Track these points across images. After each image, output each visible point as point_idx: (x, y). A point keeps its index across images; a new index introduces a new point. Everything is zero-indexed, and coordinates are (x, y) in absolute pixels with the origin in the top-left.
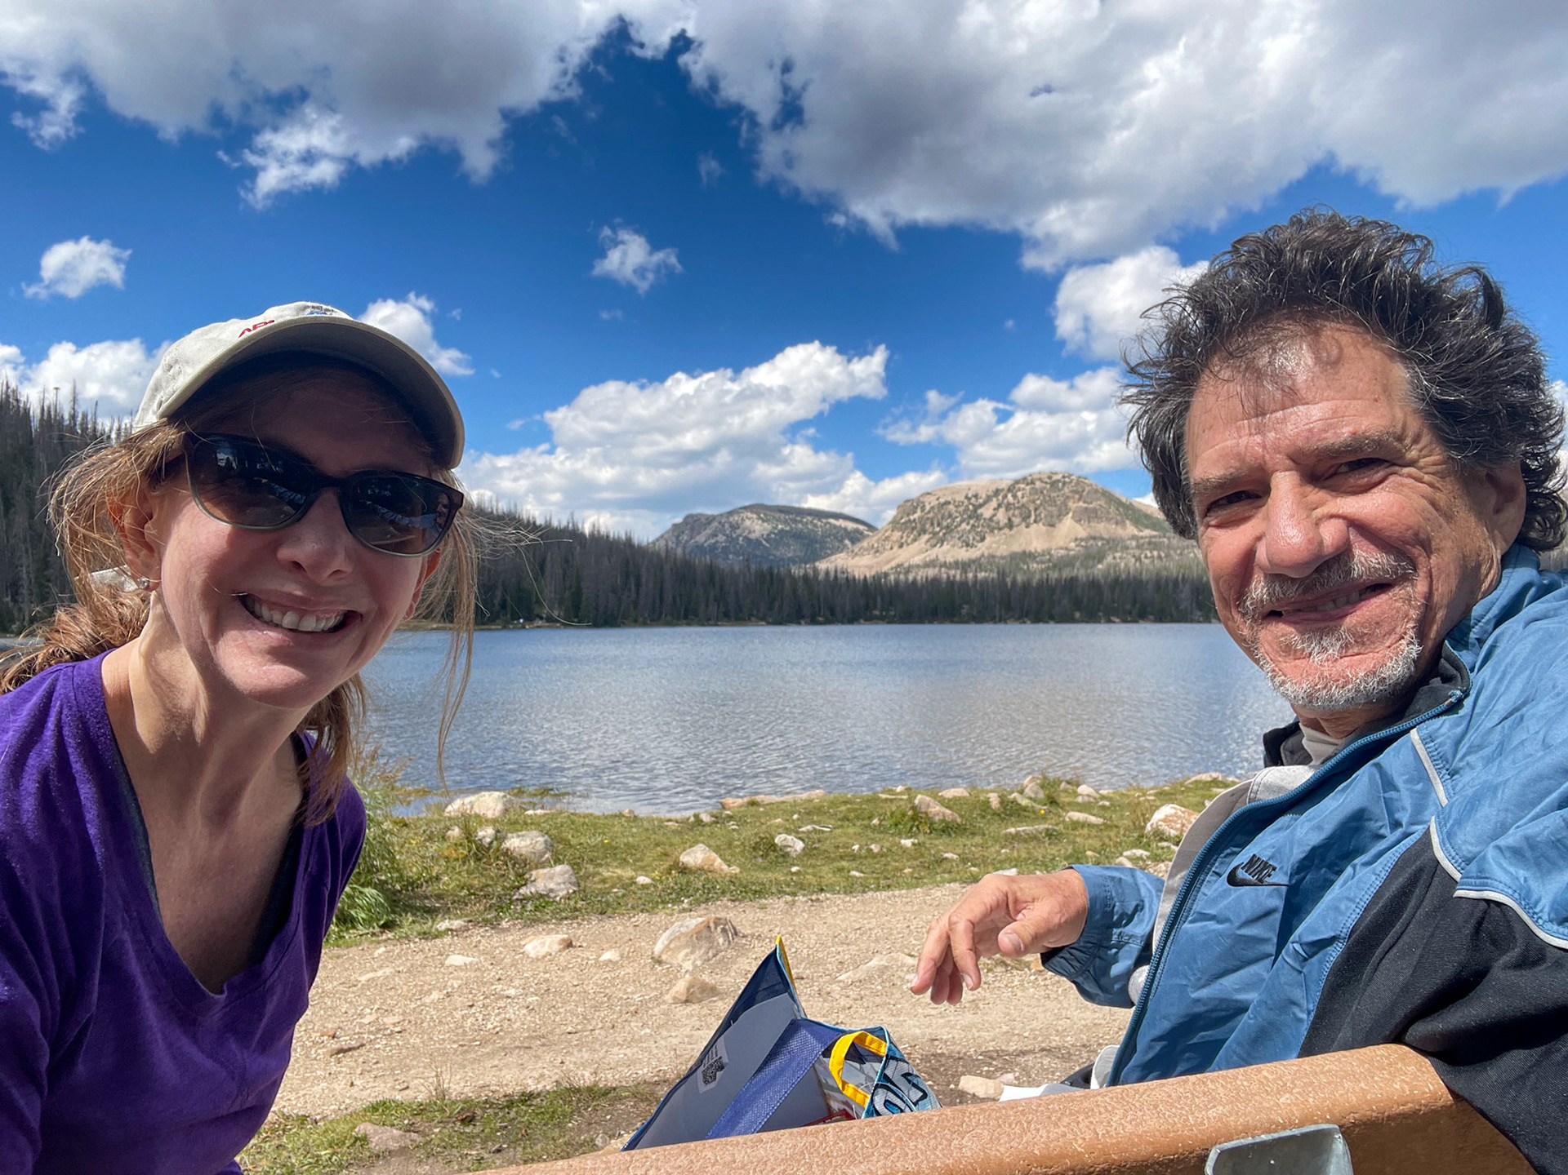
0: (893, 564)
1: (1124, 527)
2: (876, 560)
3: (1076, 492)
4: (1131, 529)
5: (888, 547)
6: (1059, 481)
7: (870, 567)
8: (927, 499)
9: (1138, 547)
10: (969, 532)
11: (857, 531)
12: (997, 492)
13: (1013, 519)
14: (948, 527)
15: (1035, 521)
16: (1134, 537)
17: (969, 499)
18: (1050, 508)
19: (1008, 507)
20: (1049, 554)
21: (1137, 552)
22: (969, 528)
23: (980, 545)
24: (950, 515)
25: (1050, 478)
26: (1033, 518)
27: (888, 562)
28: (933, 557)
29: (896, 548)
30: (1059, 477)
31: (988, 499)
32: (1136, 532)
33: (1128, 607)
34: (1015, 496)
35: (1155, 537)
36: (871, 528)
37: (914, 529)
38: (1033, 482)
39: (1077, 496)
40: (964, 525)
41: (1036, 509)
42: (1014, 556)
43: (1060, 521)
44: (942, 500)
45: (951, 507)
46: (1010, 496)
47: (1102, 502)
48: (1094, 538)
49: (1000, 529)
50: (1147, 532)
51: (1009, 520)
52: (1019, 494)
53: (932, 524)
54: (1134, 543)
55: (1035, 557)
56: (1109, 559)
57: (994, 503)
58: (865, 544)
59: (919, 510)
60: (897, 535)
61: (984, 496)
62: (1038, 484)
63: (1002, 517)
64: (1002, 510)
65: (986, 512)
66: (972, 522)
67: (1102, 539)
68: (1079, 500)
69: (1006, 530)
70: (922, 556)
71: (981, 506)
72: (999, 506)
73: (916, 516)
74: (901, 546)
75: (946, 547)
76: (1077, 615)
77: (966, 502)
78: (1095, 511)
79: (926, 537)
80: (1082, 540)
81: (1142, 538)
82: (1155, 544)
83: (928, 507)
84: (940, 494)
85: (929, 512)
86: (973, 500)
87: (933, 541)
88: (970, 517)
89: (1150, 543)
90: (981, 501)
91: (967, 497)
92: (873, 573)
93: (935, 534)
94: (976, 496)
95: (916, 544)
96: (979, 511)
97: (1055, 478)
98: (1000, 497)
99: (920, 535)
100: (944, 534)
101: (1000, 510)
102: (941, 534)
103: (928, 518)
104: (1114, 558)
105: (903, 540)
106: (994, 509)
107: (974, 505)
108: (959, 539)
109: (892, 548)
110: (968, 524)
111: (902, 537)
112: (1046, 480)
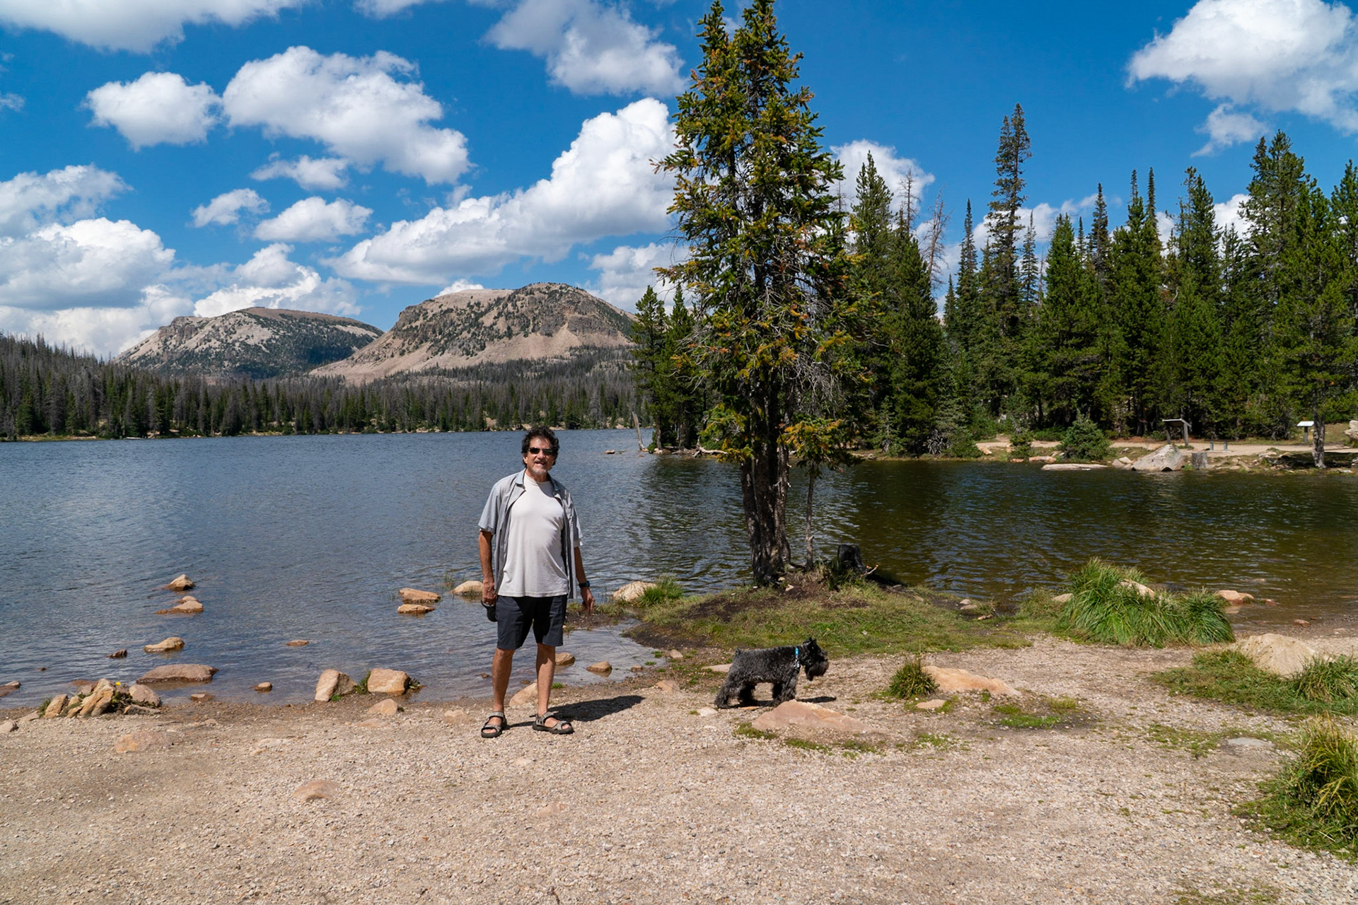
0: (393, 372)
1: (615, 336)
2: (376, 368)
3: (572, 303)
4: (620, 340)
5: (390, 355)
6: (556, 292)
7: (370, 375)
8: (429, 307)
9: (624, 357)
10: (470, 340)
11: (365, 337)
12: (499, 301)
13: (513, 328)
14: (450, 334)
15: (534, 331)
16: (620, 347)
17: (472, 307)
18: (547, 318)
19: (508, 316)
20: (544, 362)
21: (622, 361)
22: (470, 336)
23: (480, 353)
24: (452, 323)
25: (548, 288)
26: (531, 327)
27: (389, 370)
28: (434, 365)
29: (396, 356)
30: (557, 288)
31: (490, 308)
32: (622, 342)
34: (515, 306)
36: (376, 333)
37: (415, 336)
38: (532, 293)
39: (573, 307)
40: (465, 333)
41: (534, 319)
42: (510, 365)
43: (557, 331)
44: (444, 308)
45: (453, 315)
46: (510, 305)
47: (597, 313)
48: (587, 348)
49: (500, 338)
51: (509, 328)
52: (519, 304)
53: (434, 332)
54: (620, 353)
55: (530, 366)
56: (597, 367)
57: (494, 312)
58: (369, 350)
59: (421, 318)
60: (398, 342)
61: (486, 305)
63: (501, 325)
64: (502, 319)
65: (487, 320)
66: (473, 330)
67: (595, 348)
68: (575, 311)
69: (505, 339)
70: (423, 364)
71: (482, 314)
72: (500, 314)
73: (418, 323)
74: (402, 354)
75: (447, 355)
77: (468, 311)
78: (589, 321)
79: (428, 344)
80: (576, 349)
83: (430, 315)
84: (442, 301)
85: (431, 319)
86: (475, 308)
87: (435, 350)
88: (471, 325)
90: (483, 309)
91: (469, 305)
92: (372, 380)
93: (437, 341)
94: (478, 304)
95: (417, 352)
96: (480, 320)
97: (553, 288)
98: (501, 306)
99: (422, 342)
100: (446, 342)
101: (501, 319)
102: (442, 342)
103: (430, 326)
104: (601, 367)
105: (404, 348)
106: (495, 318)
107: (475, 313)
108: (460, 347)
109: (392, 356)
110: (469, 332)
111: (403, 345)
112: (544, 290)
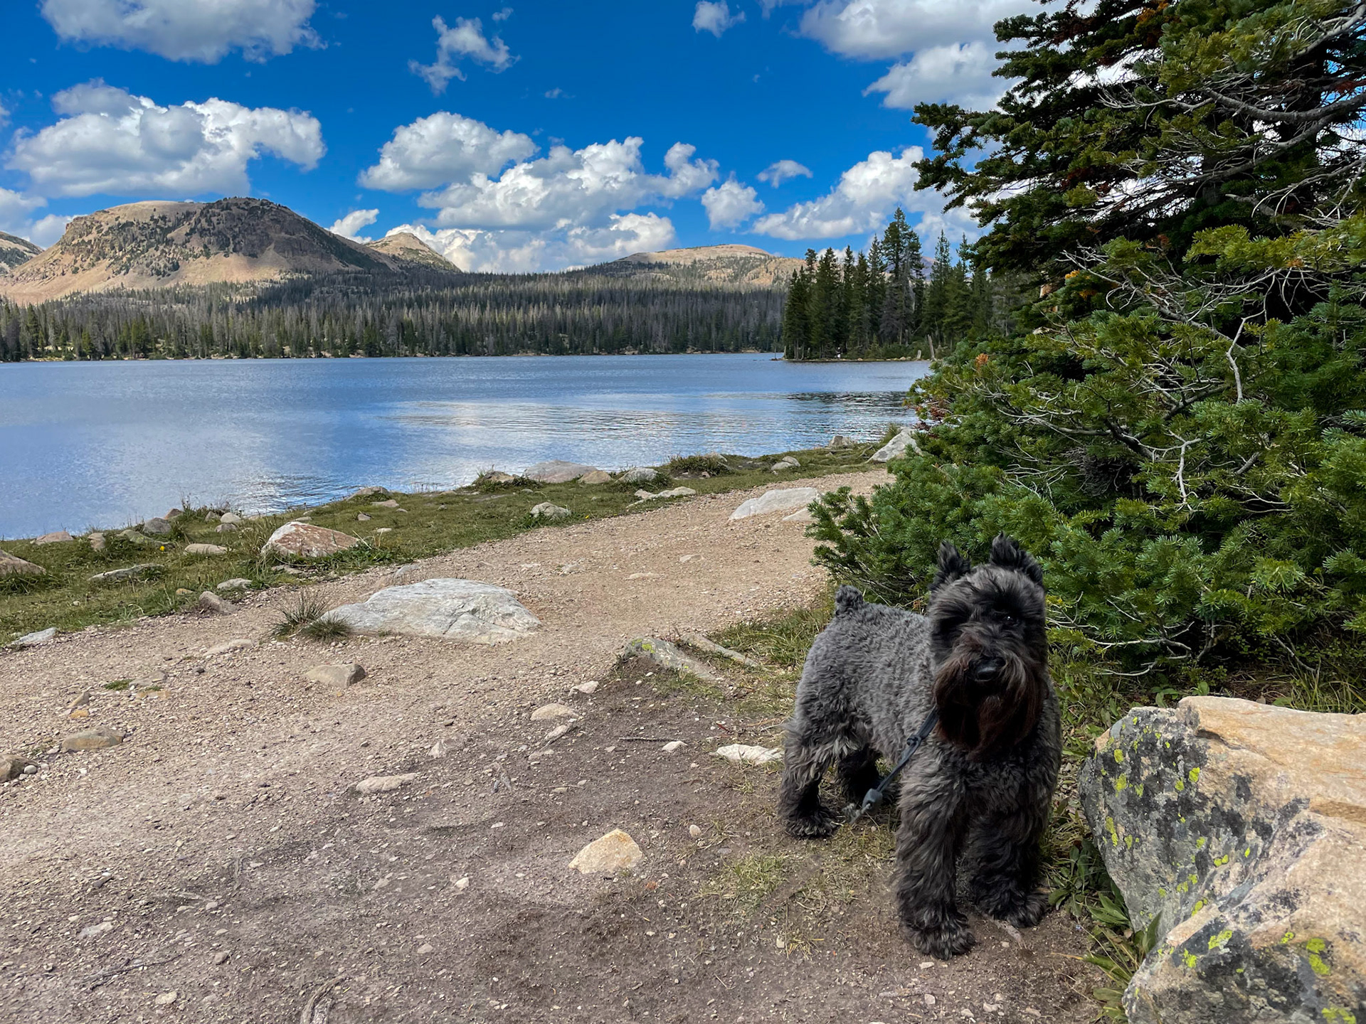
0: (68, 292)
1: (329, 260)
2: (44, 287)
3: (277, 221)
4: (337, 264)
5: (59, 273)
6: (257, 208)
7: (38, 295)
8: (103, 218)
9: (345, 282)
10: (159, 258)
11: (15, 252)
12: (188, 215)
13: (210, 246)
14: (132, 251)
15: (235, 250)
16: (339, 272)
17: (156, 221)
18: (250, 237)
19: (203, 233)
20: (253, 286)
21: (344, 287)
22: (158, 253)
23: (173, 273)
24: (134, 239)
25: (247, 204)
26: (232, 246)
27: (61, 290)
28: (117, 285)
29: (68, 274)
30: (257, 204)
31: (179, 223)
32: (341, 266)
33: (338, 341)
34: (209, 222)
35: (359, 272)
36: (33, 249)
37: (89, 252)
38: (228, 208)
39: (278, 226)
40: (152, 250)
41: (234, 237)
42: (213, 287)
43: (263, 252)
44: (122, 221)
45: (134, 229)
46: (203, 220)
47: (305, 234)
48: (300, 271)
49: (196, 257)
50: (352, 268)
51: (205, 247)
52: (214, 219)
53: (113, 248)
54: (340, 278)
55: (237, 289)
56: (317, 292)
57: (185, 228)
58: (27, 267)
59: (94, 231)
60: (68, 258)
61: (173, 219)
62: (235, 210)
63: (196, 243)
64: (196, 236)
65: (178, 237)
66: (161, 247)
67: (308, 272)
68: (281, 231)
69: (203, 259)
70: (103, 285)
71: (170, 229)
72: (192, 231)
73: (91, 237)
74: (75, 271)
75: (132, 274)
76: (287, 349)
77: (152, 225)
78: (297, 242)
79: (107, 262)
80: (287, 272)
81: (348, 273)
82: (361, 278)
83: (105, 228)
84: (118, 213)
85: (107, 234)
86: (161, 223)
87: (116, 267)
88: (158, 242)
89: (356, 278)
90: (170, 224)
91: (152, 219)
92: (42, 302)
93: (117, 259)
94: (164, 218)
95: (95, 269)
96: (169, 236)
97: (253, 204)
98: (192, 221)
99: (98, 259)
100: (129, 260)
101: (194, 236)
102: (125, 259)
103: (106, 240)
104: (322, 292)
105: (77, 265)
106: (187, 234)
107: (161, 229)
108: (148, 266)
109: (63, 274)
110: (157, 249)
111: (76, 262)
112: (243, 206)
